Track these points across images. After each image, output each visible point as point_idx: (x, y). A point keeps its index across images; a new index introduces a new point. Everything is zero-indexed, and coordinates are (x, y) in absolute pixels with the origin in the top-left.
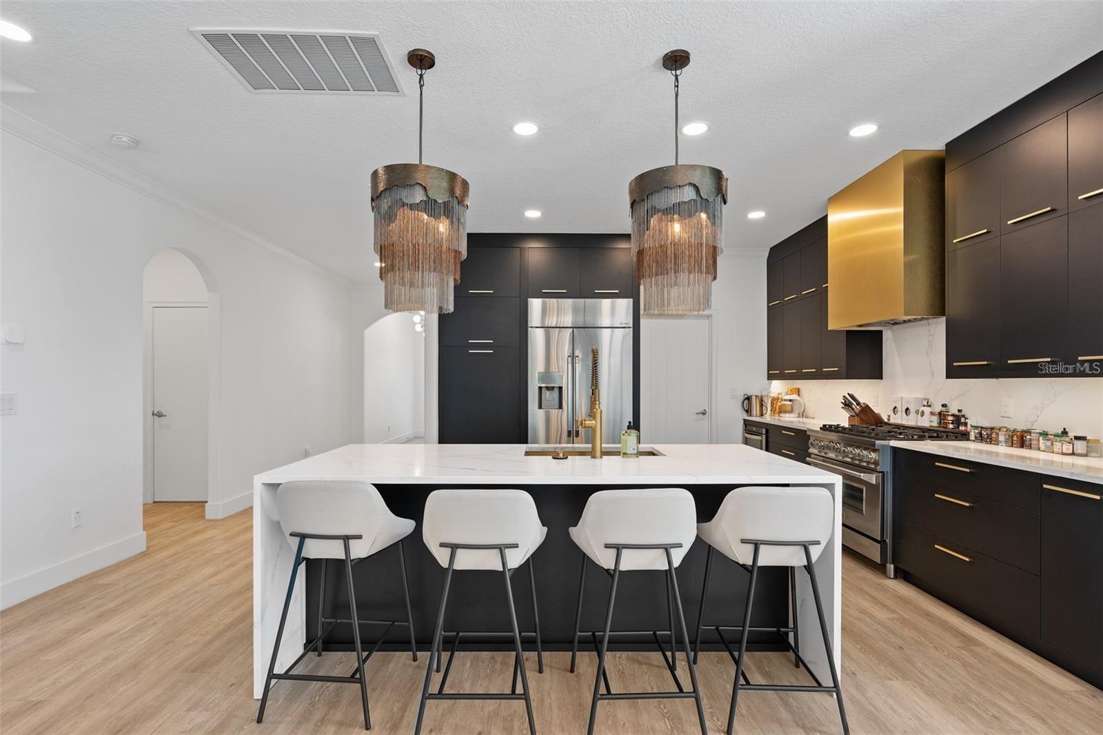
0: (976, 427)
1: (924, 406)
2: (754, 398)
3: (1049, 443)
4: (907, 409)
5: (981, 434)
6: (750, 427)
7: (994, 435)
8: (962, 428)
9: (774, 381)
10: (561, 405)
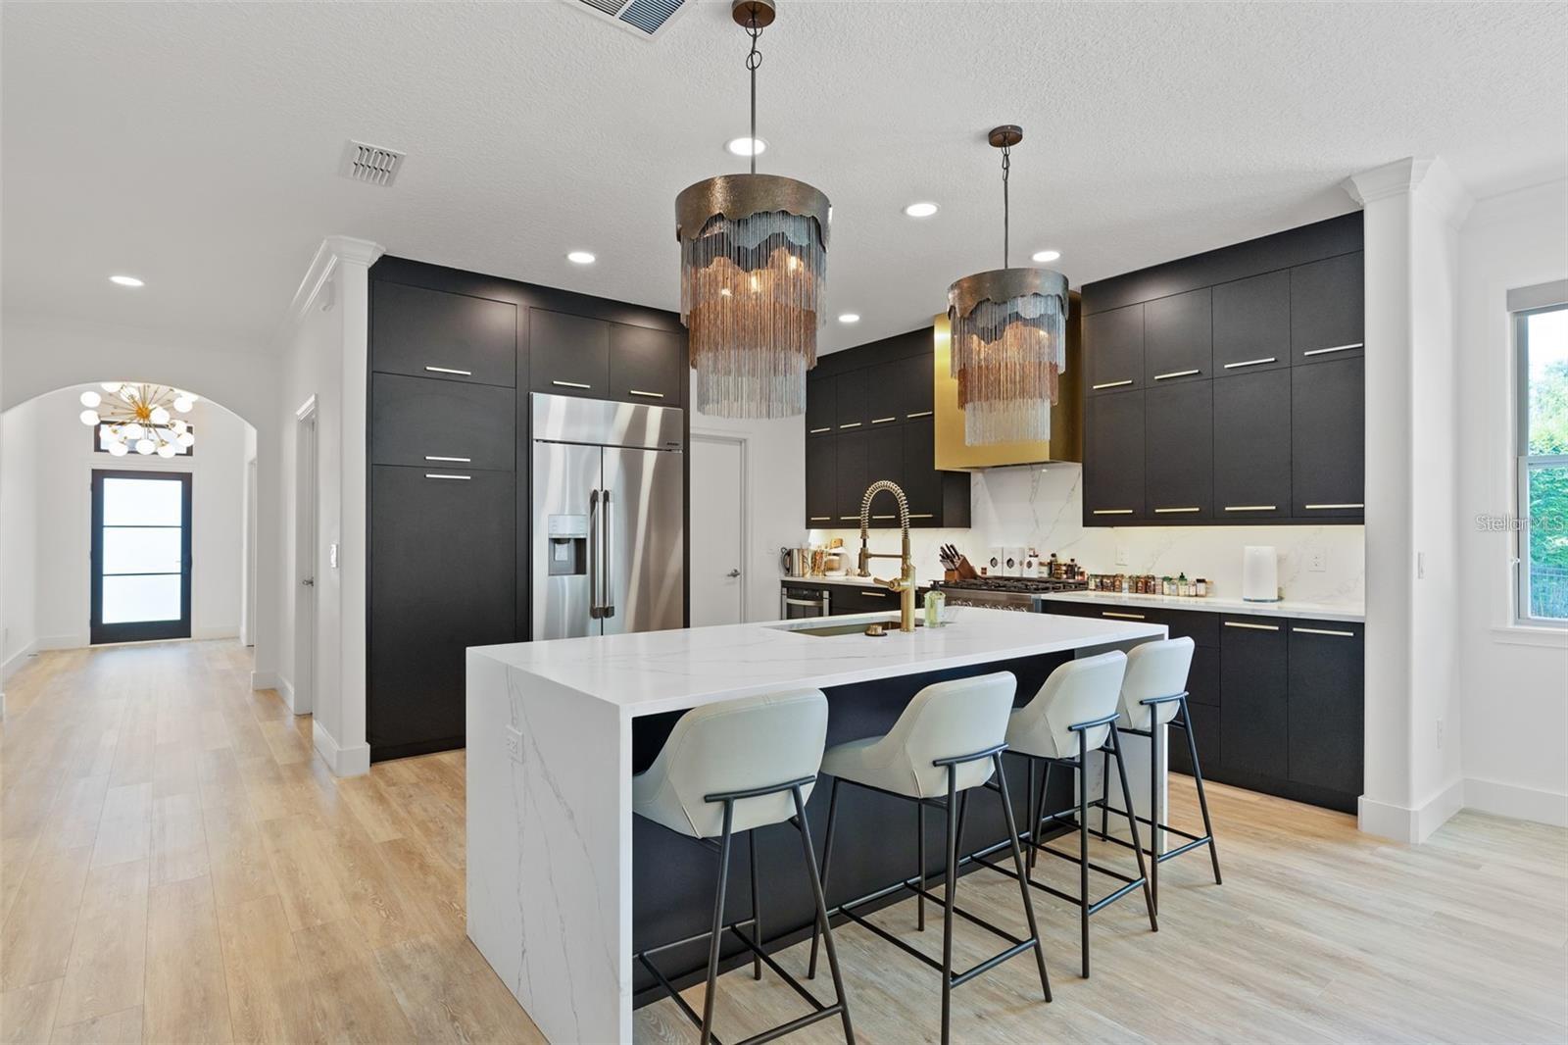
0: (1097, 576)
1: (1031, 556)
2: (795, 552)
3: (1174, 587)
4: (1010, 560)
5: (1102, 582)
6: (791, 589)
7: (1117, 583)
8: (1078, 578)
9: (812, 531)
10: (580, 569)
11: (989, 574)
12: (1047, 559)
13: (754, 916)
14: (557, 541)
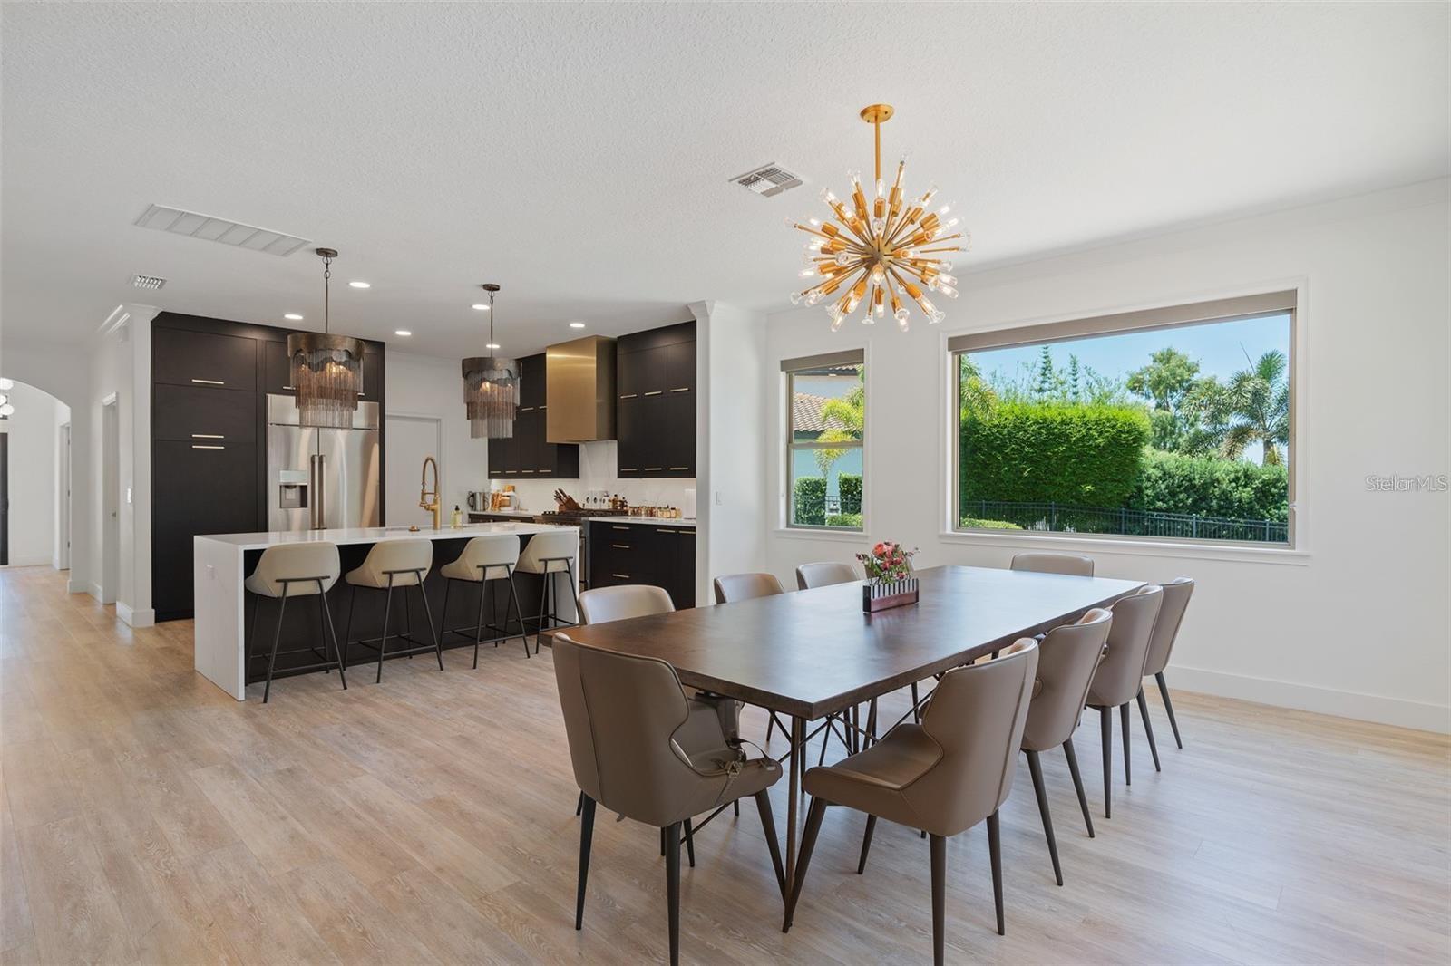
0: (631, 506)
1: (605, 496)
2: (478, 495)
3: (662, 513)
4: (595, 499)
5: (633, 510)
6: (477, 520)
7: (639, 510)
8: (625, 508)
9: (494, 481)
10: (303, 504)
11: (586, 507)
12: (612, 498)
13: (325, 645)
14: (288, 487)
